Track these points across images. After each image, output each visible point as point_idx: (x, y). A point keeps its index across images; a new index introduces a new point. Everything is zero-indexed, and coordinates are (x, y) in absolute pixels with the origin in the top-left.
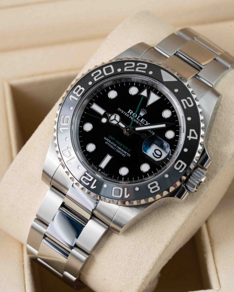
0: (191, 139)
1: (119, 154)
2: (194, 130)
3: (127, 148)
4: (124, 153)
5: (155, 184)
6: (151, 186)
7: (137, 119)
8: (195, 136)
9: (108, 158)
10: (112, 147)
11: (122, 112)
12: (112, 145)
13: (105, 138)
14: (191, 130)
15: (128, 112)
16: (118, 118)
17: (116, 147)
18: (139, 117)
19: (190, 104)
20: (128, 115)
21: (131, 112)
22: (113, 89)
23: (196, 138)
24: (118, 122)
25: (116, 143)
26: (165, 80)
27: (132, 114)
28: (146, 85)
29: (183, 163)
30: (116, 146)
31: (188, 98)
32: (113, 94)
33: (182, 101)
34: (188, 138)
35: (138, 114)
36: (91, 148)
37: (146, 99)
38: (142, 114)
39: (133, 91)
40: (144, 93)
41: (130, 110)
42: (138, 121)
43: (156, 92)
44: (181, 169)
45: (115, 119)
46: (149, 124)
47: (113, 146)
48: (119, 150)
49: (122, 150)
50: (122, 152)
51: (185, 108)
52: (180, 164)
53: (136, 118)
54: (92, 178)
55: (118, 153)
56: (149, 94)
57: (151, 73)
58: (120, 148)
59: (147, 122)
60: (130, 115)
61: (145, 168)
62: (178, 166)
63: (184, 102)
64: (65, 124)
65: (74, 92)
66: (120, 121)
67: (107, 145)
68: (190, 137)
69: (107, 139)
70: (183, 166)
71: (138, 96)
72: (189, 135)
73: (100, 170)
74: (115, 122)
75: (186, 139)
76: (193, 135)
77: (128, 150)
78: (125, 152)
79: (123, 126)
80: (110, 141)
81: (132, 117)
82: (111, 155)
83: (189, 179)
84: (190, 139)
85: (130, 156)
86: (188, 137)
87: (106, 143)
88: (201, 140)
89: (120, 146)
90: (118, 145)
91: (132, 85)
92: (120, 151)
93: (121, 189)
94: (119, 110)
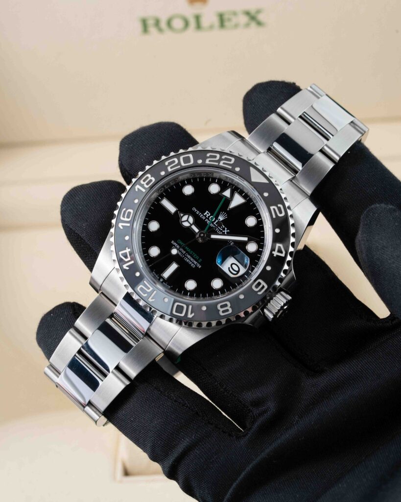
0: (277, 255)
1: (187, 263)
2: (281, 245)
3: (197, 258)
4: (193, 263)
5: (226, 305)
6: (222, 307)
7: (215, 223)
8: (281, 252)
9: (174, 267)
13: (173, 242)
14: (278, 245)
15: (205, 214)
16: (191, 220)
17: (184, 255)
18: (217, 221)
19: (281, 212)
20: (204, 218)
21: (208, 214)
22: (189, 183)
23: (283, 255)
24: (191, 225)
25: (185, 250)
26: (253, 180)
27: (209, 217)
28: (230, 184)
29: (263, 283)
30: (185, 253)
31: (279, 205)
32: (188, 190)
33: (272, 208)
34: (273, 254)
35: (217, 218)
36: (154, 251)
37: (228, 201)
38: (221, 218)
39: (214, 189)
40: (227, 193)
41: (207, 212)
42: (215, 225)
43: (241, 193)
44: (260, 291)
45: (187, 221)
46: (228, 231)
47: (181, 252)
48: (188, 259)
49: (192, 259)
50: (191, 261)
51: (274, 217)
52: (259, 284)
53: (213, 222)
54: (151, 289)
55: (186, 261)
56: (232, 195)
57: (237, 169)
58: (189, 257)
59: (226, 229)
60: (206, 218)
61: (217, 284)
62: (257, 286)
63: (274, 209)
64: (126, 219)
65: (142, 182)
66: (193, 224)
68: (275, 253)
69: (175, 244)
70: (263, 287)
71: (219, 196)
72: (274, 250)
73: (161, 280)
74: (186, 224)
75: (271, 255)
77: (199, 259)
78: (195, 263)
79: (197, 230)
80: (178, 247)
81: (209, 220)
82: (177, 263)
83: (269, 304)
84: (275, 255)
85: (200, 267)
86: (273, 252)
88: (289, 258)
89: (189, 254)
90: (187, 252)
91: (213, 181)
92: (190, 260)
93: (185, 306)
94: (194, 209)
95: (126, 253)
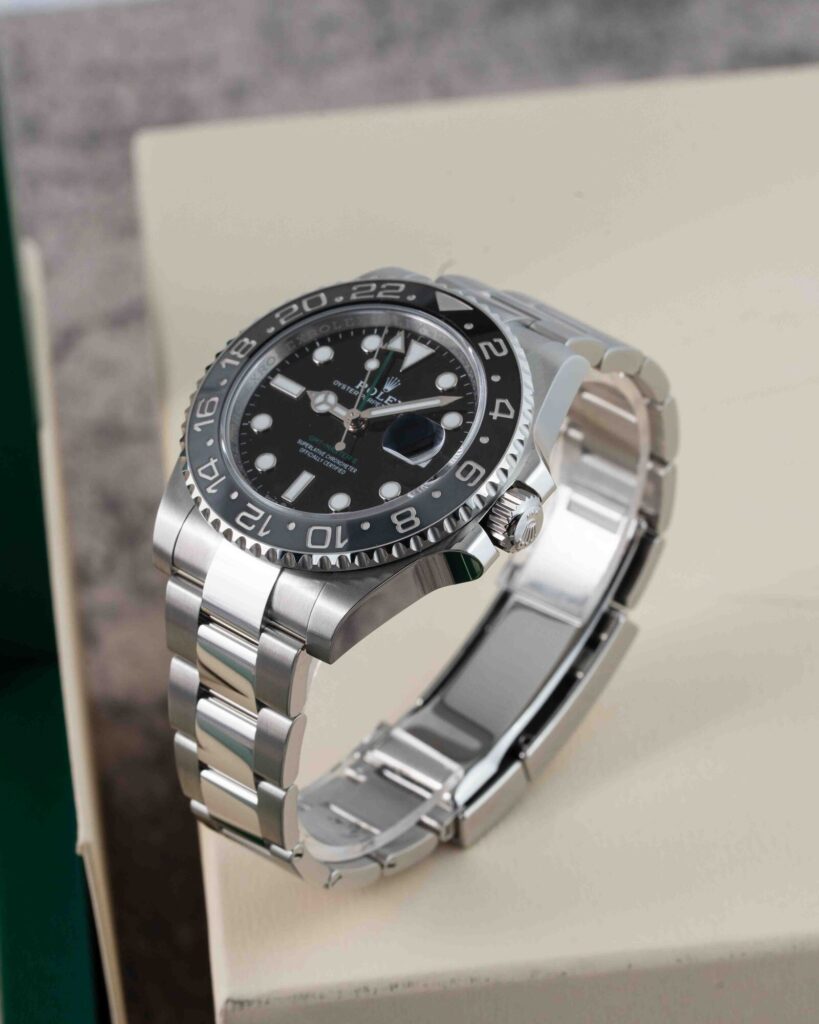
0: (498, 418)
1: (330, 470)
2: (507, 402)
3: (349, 456)
4: (341, 467)
5: (408, 514)
7: (378, 398)
8: (508, 412)
9: (305, 479)
10: (315, 457)
11: (344, 387)
12: (315, 453)
13: (300, 442)
14: (498, 402)
15: (358, 387)
16: (332, 398)
17: (323, 458)
18: (382, 393)
19: (500, 350)
20: (356, 393)
22: (323, 342)
23: (511, 416)
24: (333, 407)
25: (324, 449)
26: (442, 308)
27: (366, 389)
29: (476, 466)
30: (325, 455)
31: (495, 340)
32: (323, 354)
33: (482, 345)
34: (492, 417)
35: (380, 388)
36: (266, 462)
37: (400, 357)
38: (389, 387)
39: (372, 344)
40: (397, 344)
42: (378, 401)
43: (424, 340)
44: (471, 480)
45: (324, 402)
47: (318, 455)
48: (332, 462)
49: (339, 462)
50: (337, 465)
51: (487, 357)
52: (469, 468)
53: (374, 397)
54: (262, 514)
55: (328, 468)
56: (407, 345)
57: (412, 298)
58: (333, 459)
61: (389, 490)
62: (464, 474)
63: (487, 347)
64: (206, 415)
65: (233, 352)
66: (337, 404)
67: (305, 456)
68: (495, 415)
69: (305, 444)
70: (477, 472)
71: (382, 352)
72: (493, 410)
74: (323, 409)
75: (487, 418)
76: (503, 409)
77: (352, 460)
78: (346, 466)
79: (344, 414)
80: (311, 447)
81: (367, 395)
82: (311, 471)
84: (495, 418)
85: (354, 471)
86: (491, 414)
87: (302, 450)
89: (333, 454)
90: (329, 451)
91: (370, 331)
92: (334, 464)
93: (329, 530)
94: (337, 383)
95: (211, 467)
